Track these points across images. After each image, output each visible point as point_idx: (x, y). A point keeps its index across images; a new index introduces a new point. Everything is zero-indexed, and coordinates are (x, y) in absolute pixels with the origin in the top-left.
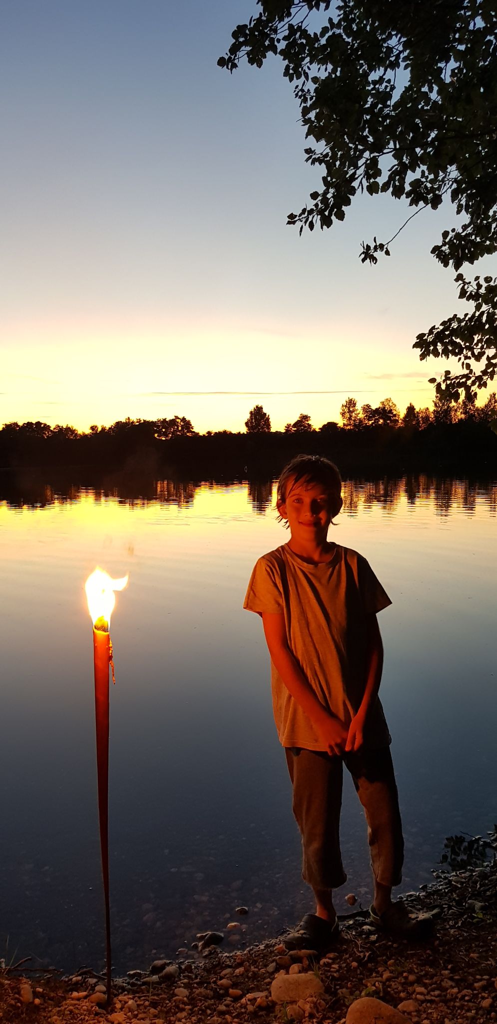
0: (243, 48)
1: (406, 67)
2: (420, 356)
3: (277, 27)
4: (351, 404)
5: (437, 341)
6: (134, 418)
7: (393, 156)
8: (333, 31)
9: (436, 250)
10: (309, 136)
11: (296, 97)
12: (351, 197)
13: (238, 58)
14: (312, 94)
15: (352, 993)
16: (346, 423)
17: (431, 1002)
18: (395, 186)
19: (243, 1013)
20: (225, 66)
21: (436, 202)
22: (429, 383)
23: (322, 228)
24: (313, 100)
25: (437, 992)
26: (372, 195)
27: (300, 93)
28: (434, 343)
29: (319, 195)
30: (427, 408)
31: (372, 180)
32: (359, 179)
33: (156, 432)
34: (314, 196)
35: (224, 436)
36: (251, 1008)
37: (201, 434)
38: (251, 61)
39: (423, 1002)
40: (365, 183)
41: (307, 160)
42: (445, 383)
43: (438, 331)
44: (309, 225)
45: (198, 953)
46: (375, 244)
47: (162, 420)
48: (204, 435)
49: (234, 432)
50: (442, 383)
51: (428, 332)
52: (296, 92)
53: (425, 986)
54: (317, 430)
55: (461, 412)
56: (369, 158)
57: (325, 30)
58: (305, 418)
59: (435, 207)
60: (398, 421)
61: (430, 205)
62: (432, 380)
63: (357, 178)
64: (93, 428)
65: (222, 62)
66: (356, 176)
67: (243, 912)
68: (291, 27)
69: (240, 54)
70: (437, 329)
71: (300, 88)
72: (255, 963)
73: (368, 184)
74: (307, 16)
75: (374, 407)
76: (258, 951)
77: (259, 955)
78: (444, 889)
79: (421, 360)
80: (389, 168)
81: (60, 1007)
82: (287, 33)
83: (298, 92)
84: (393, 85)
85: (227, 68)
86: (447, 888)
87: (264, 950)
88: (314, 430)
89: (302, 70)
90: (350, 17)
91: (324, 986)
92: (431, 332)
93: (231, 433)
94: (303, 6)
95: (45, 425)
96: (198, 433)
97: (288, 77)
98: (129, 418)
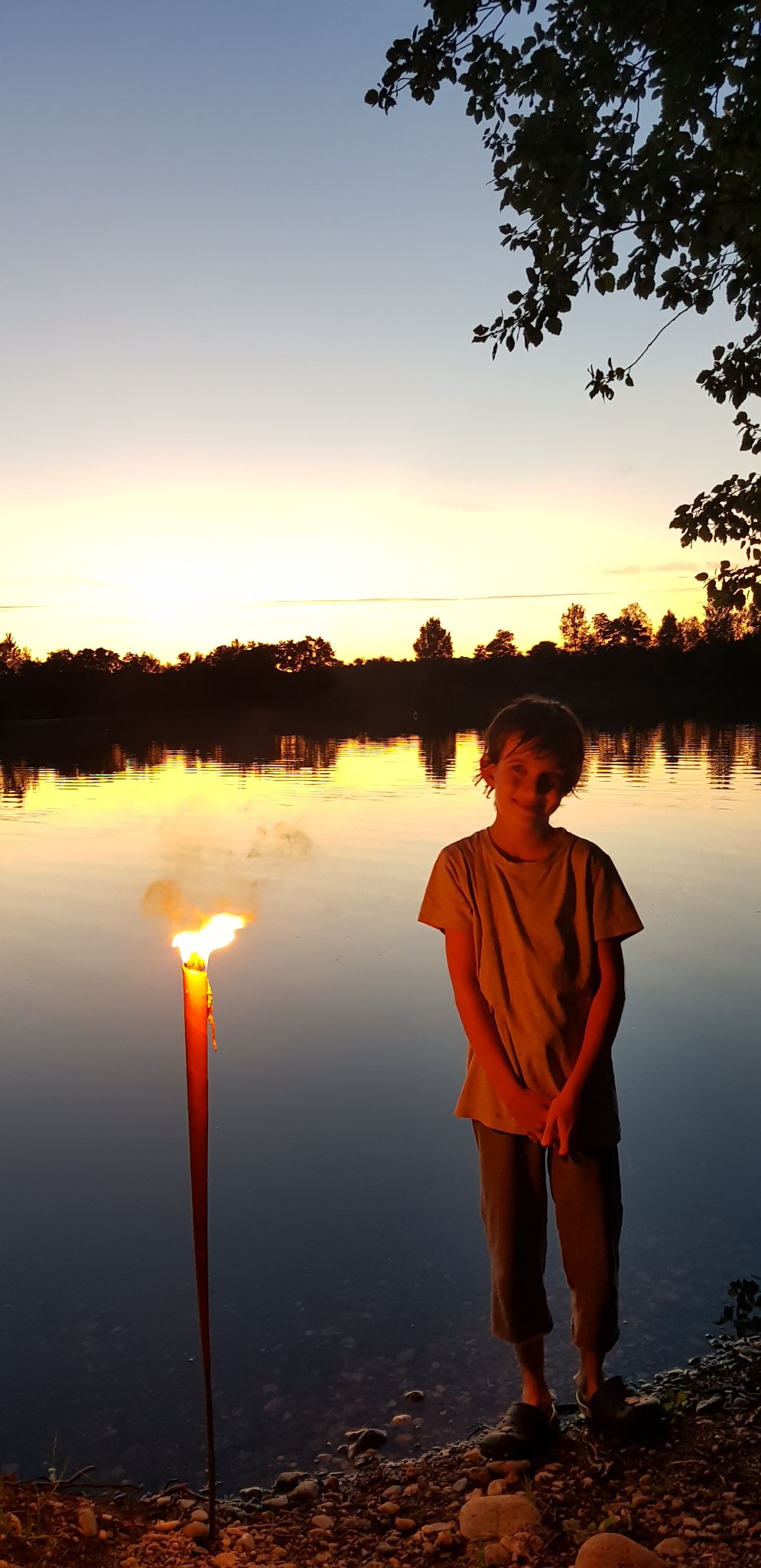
0: (404, 75)
1: (655, 95)
2: (682, 540)
3: (455, 41)
4: (576, 612)
5: (708, 516)
6: (244, 642)
7: (636, 233)
8: (541, 44)
9: (705, 377)
10: (506, 207)
11: (486, 147)
12: (571, 298)
13: (397, 91)
14: (511, 141)
15: (583, 1526)
16: (567, 641)
17: (707, 1540)
18: (639, 280)
19: (416, 1555)
20: (377, 104)
21: (704, 302)
22: (696, 580)
23: (527, 346)
24: (512, 151)
25: (716, 1526)
26: (603, 294)
27: (492, 141)
28: (703, 519)
29: (522, 296)
30: (695, 618)
31: (603, 272)
32: (584, 270)
33: (278, 661)
34: (515, 297)
35: (382, 666)
36: (428, 1547)
37: (346, 663)
38: (417, 95)
39: (694, 1540)
40: (593, 277)
41: (504, 243)
42: (722, 580)
43: (709, 502)
44: (507, 341)
45: (347, 1459)
46: (609, 369)
47: (287, 643)
48: (351, 665)
49: (397, 658)
50: (716, 580)
51: (693, 503)
52: (486, 139)
53: (697, 1515)
54: (525, 654)
55: (748, 624)
56: (599, 237)
57: (529, 42)
58: (505, 636)
59: (702, 309)
60: (649, 637)
61: (694, 306)
62: (702, 577)
63: (580, 269)
64: (182, 657)
65: (372, 98)
66: (579, 266)
67: (416, 1398)
68: (477, 39)
69: (399, 84)
70: (707, 497)
71: (492, 132)
72: (435, 1477)
73: (598, 277)
74: (502, 21)
75: (611, 618)
76: (440, 1459)
77: (441, 1465)
78: (727, 1364)
79: (683, 546)
80: (630, 253)
81: (138, 1543)
82: (470, 49)
83: (490, 139)
84: (636, 123)
85: (380, 106)
86: (731, 1363)
87: (449, 1457)
88: (520, 655)
89: (495, 104)
90: (568, 21)
91: (541, 1513)
92: (698, 502)
93: (391, 661)
94: (494, 8)
95: (111, 652)
96: (342, 662)
97: (473, 116)
98: (237, 640)
